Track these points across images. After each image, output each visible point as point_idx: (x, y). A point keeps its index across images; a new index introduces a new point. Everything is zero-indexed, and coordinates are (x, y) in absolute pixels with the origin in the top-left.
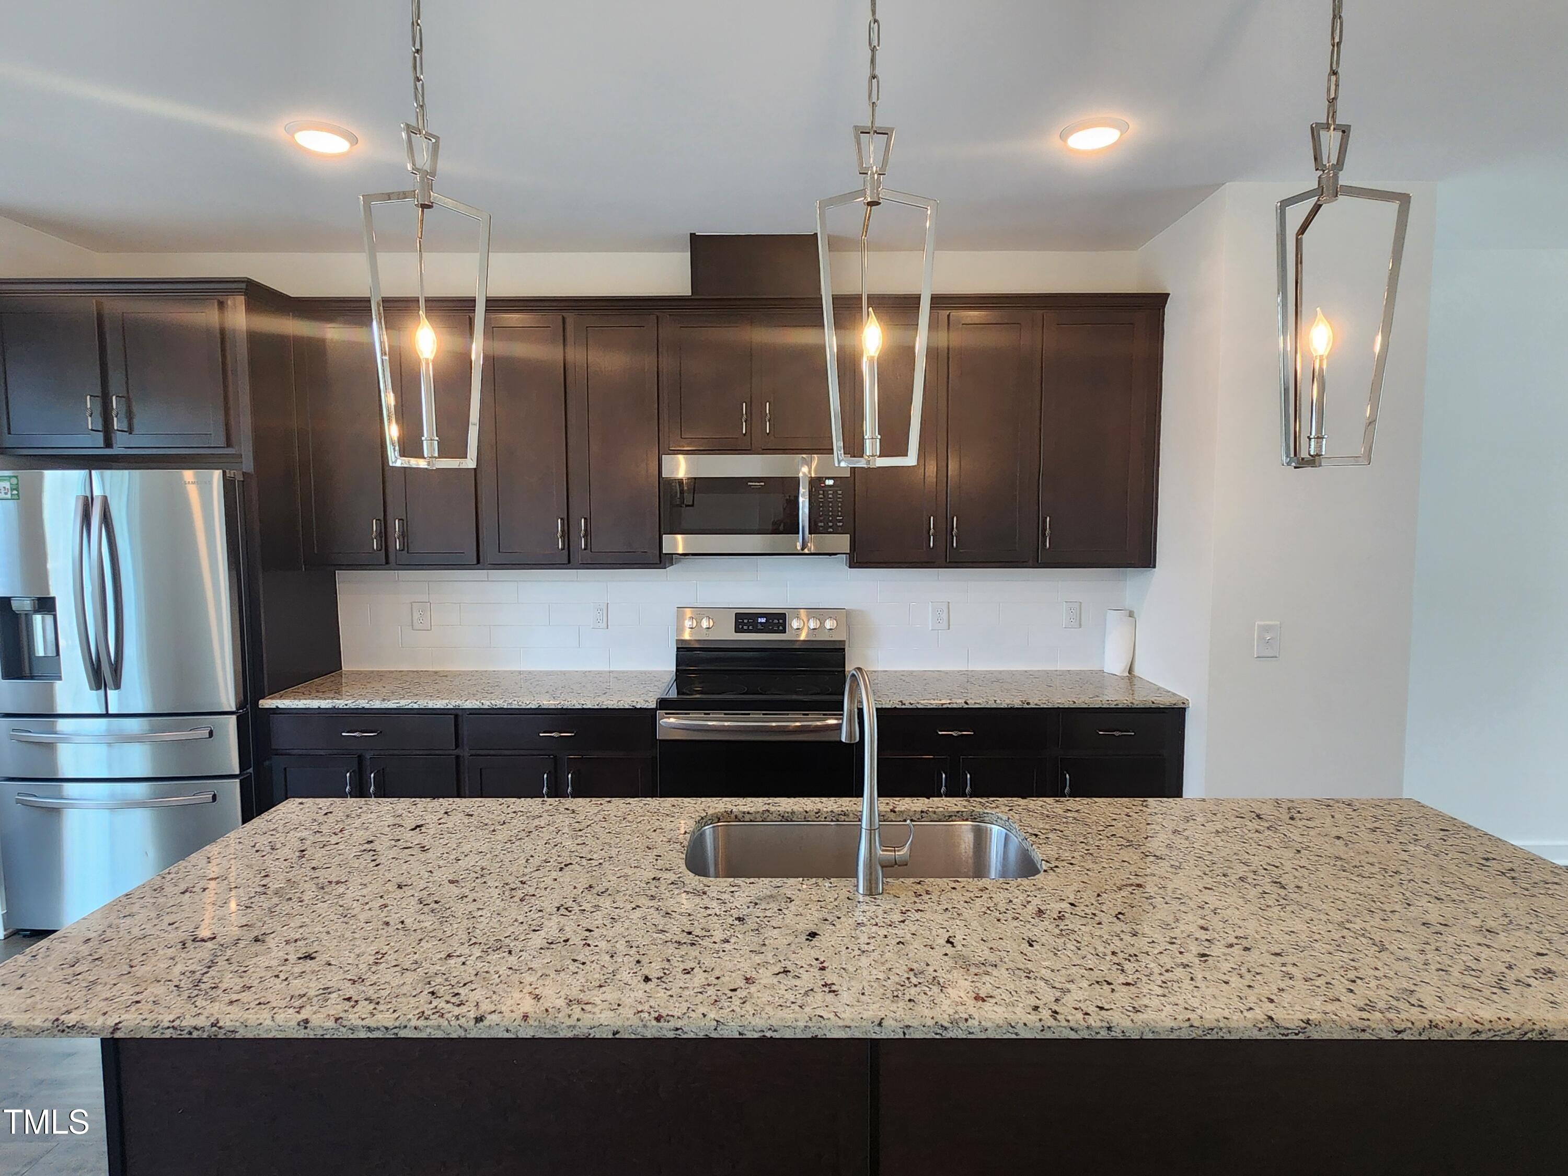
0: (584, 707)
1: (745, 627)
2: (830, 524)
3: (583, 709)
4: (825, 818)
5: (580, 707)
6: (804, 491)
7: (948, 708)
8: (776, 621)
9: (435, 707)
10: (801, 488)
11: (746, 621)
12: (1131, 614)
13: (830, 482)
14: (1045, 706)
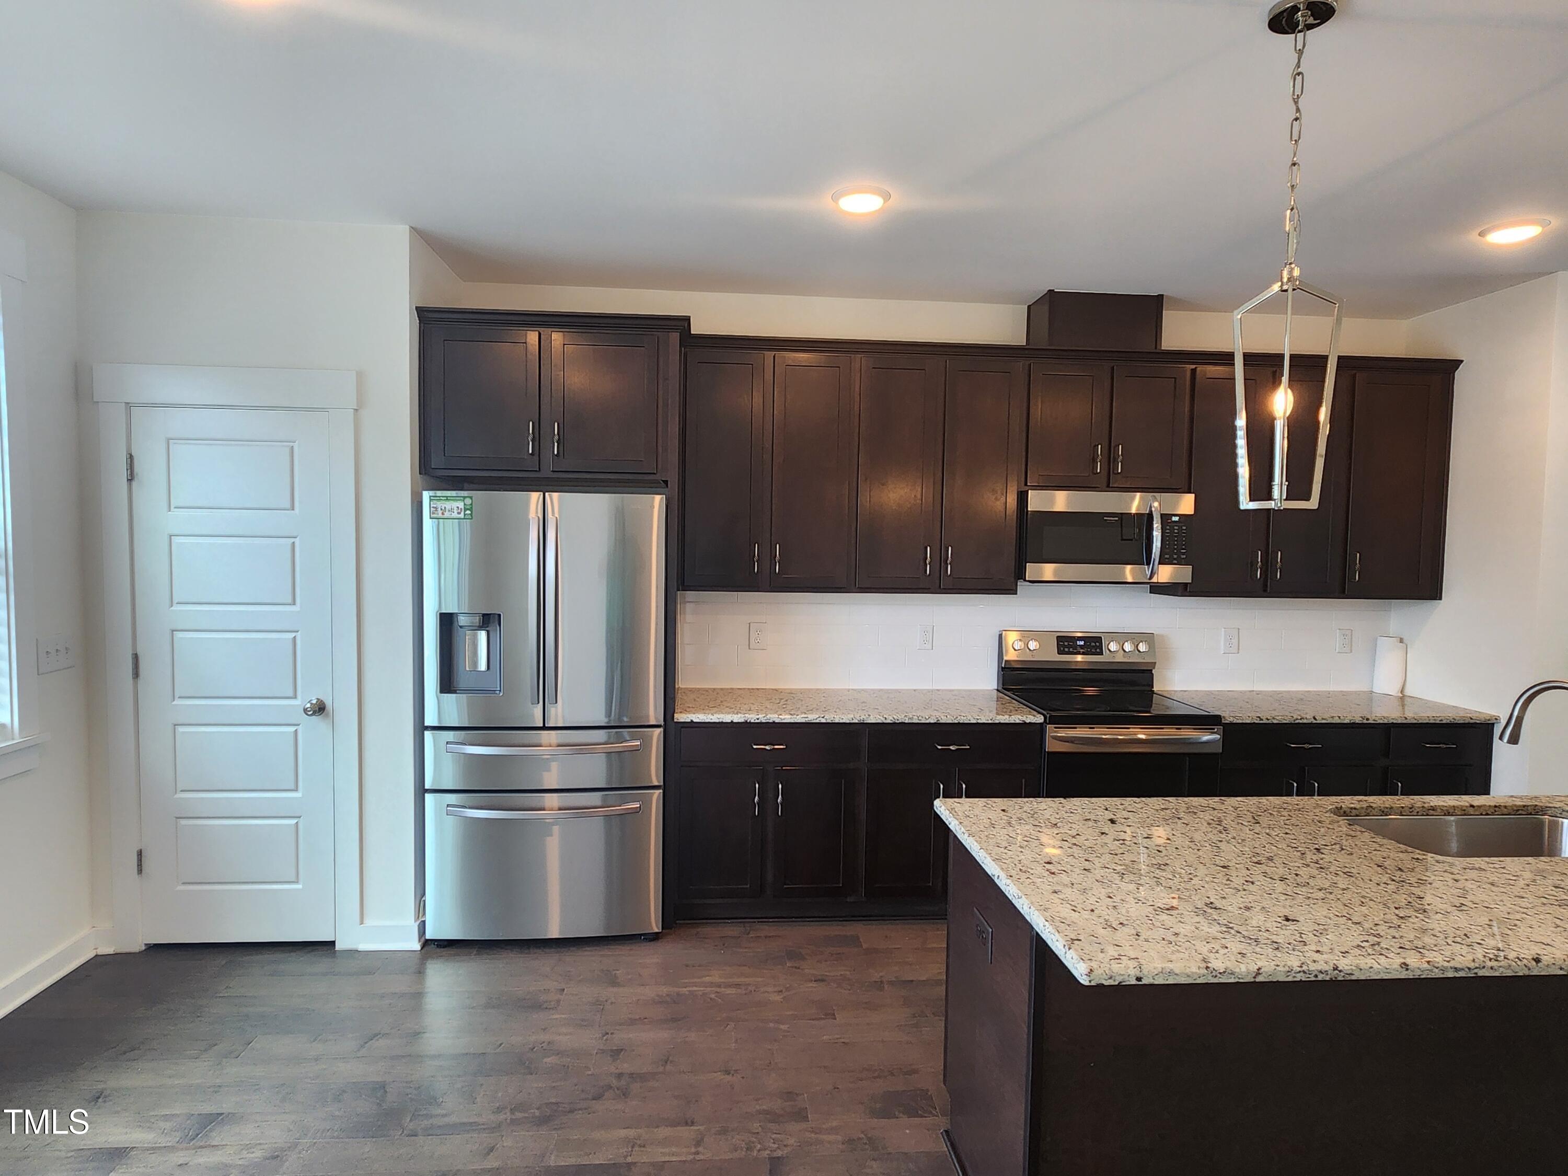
0: (979, 721)
1: (1066, 650)
2: (1175, 556)
3: (978, 723)
4: (1418, 812)
5: (975, 722)
6: (1157, 525)
7: (1299, 723)
8: (1094, 644)
9: (841, 721)
10: (1154, 522)
11: (1066, 644)
12: (1401, 641)
13: (1175, 519)
14: (1382, 722)
